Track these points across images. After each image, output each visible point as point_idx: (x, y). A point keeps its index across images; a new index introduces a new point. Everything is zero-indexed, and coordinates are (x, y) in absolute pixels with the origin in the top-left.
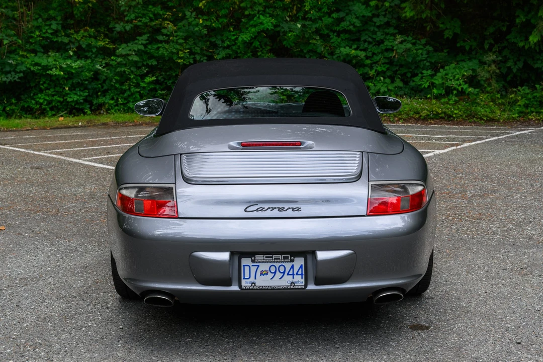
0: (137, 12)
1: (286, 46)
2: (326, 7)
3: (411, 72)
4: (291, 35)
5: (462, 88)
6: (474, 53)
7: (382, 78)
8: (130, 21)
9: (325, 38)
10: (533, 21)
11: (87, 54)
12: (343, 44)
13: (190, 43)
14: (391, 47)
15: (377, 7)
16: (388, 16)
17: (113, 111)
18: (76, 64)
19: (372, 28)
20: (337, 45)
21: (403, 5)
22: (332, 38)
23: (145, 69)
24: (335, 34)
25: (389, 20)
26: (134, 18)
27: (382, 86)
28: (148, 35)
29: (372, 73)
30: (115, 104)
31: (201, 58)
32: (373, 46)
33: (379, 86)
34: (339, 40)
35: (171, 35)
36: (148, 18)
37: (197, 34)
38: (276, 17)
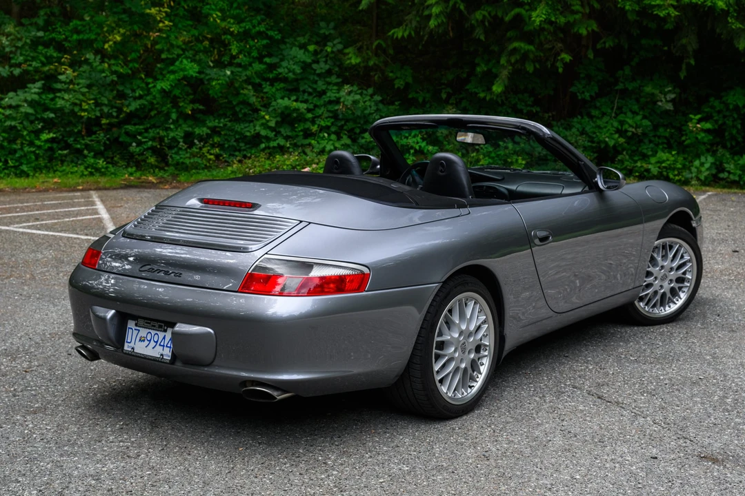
0: (24, 55)
1: (211, 96)
2: (256, 51)
3: (359, 127)
4: (216, 84)
5: (420, 147)
6: (428, 106)
7: (326, 135)
8: (19, 65)
9: (257, 88)
10: (494, 70)
12: (278, 95)
13: (95, 93)
14: (335, 99)
15: (316, 53)
16: (329, 62)
19: (312, 77)
20: (272, 95)
21: (347, 51)
22: (264, 88)
23: (39, 124)
24: (268, 83)
25: (332, 68)
26: (22, 61)
27: (327, 143)
28: (43, 82)
29: (315, 128)
30: (3, 167)
31: (109, 110)
32: (315, 97)
33: (324, 143)
34: (274, 90)
35: (71, 82)
36: (39, 61)
37: (101, 82)
38: (199, 62)
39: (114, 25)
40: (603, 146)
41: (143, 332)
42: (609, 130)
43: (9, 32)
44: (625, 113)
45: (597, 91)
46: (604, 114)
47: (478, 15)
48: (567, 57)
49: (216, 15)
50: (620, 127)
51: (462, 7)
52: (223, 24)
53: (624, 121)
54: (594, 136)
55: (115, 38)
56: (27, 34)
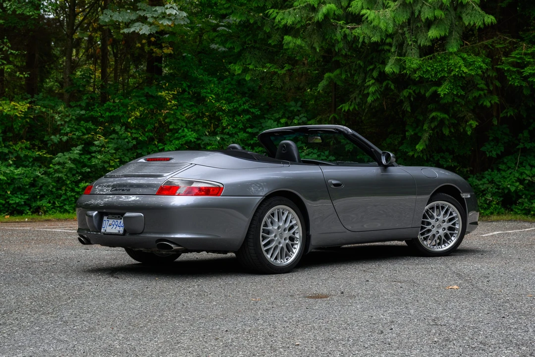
0: (71, 127)
2: (241, 124)
4: (210, 148)
8: (66, 134)
11: (24, 163)
13: (120, 154)
15: (286, 124)
17: (51, 212)
18: (18, 170)
21: (309, 123)
23: (79, 176)
24: (250, 148)
26: (69, 132)
28: (83, 146)
30: (52, 207)
35: (103, 146)
36: (81, 132)
37: (125, 147)
38: (197, 131)
39: (135, 105)
40: (506, 191)
41: (111, 221)
42: (511, 179)
43: (60, 111)
44: (525, 167)
45: (503, 151)
46: (509, 168)
47: (405, 93)
48: (474, 124)
49: (212, 97)
50: (520, 177)
51: (392, 87)
52: (217, 104)
53: (524, 172)
54: (500, 184)
55: (136, 114)
56: (73, 112)
